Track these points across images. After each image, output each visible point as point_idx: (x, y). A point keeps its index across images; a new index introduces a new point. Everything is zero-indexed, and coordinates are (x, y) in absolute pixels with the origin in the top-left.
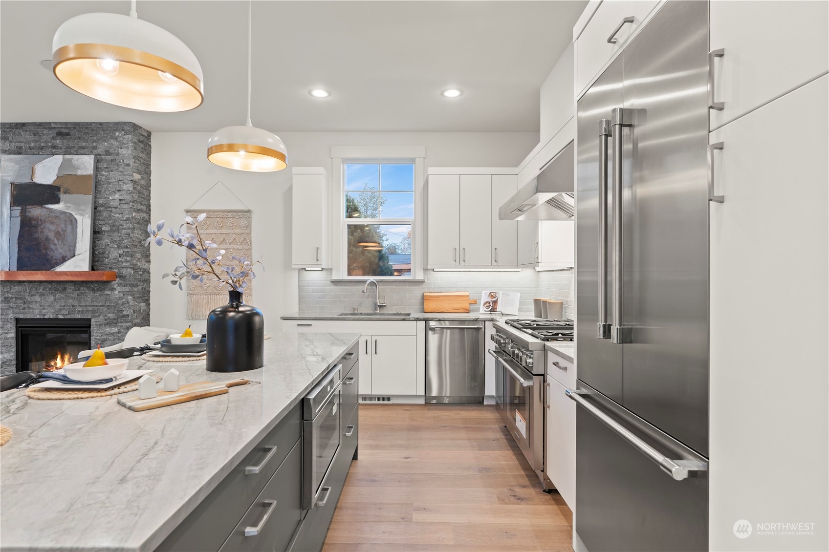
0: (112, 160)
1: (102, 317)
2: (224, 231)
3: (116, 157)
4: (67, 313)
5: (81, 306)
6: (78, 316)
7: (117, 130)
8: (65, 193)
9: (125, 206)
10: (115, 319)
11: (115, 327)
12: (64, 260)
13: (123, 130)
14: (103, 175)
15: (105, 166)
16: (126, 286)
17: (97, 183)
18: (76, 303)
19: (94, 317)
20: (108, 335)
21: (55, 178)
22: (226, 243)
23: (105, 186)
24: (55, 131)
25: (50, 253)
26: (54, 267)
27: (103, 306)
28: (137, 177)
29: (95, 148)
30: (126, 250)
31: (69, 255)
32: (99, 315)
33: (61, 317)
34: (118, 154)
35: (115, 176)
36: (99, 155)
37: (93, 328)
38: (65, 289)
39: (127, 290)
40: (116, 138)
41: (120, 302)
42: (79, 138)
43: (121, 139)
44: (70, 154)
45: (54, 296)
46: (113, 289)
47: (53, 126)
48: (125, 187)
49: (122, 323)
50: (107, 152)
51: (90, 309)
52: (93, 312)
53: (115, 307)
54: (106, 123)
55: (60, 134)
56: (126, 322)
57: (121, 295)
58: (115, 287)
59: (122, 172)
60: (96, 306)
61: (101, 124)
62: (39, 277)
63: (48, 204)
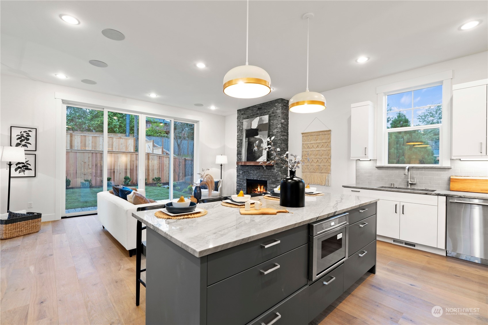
0: (275, 116)
1: (270, 180)
2: (318, 142)
3: (276, 114)
4: (260, 178)
5: (264, 175)
6: (263, 179)
7: (276, 103)
8: (260, 131)
9: (279, 134)
10: (275, 181)
11: (275, 185)
12: (259, 157)
13: (278, 102)
14: (271, 122)
15: (272, 118)
16: (278, 168)
17: (270, 126)
18: (263, 174)
19: (268, 180)
20: (272, 188)
21: (257, 126)
22: (319, 148)
23: (272, 127)
24: (257, 108)
25: (255, 155)
26: (256, 160)
27: (271, 176)
28: (283, 121)
29: (269, 112)
30: (279, 153)
31: (261, 155)
32: (270, 179)
33: (258, 179)
34: (276, 113)
35: (275, 122)
36: (270, 114)
37: (268, 184)
38: (260, 168)
39: (279, 169)
40: (275, 106)
41: (276, 174)
42: (264, 109)
43: (277, 106)
44: (262, 116)
45: (257, 171)
46: (274, 169)
47: (257, 106)
48: (278, 126)
49: (277, 183)
50: (273, 113)
51: (267, 177)
52: (268, 178)
53: (275, 176)
54: (273, 101)
55: (259, 109)
56: (278, 183)
57: (277, 171)
58: (275, 168)
59: (277, 120)
60: (269, 176)
61: (271, 101)
62: (252, 164)
63: (255, 136)
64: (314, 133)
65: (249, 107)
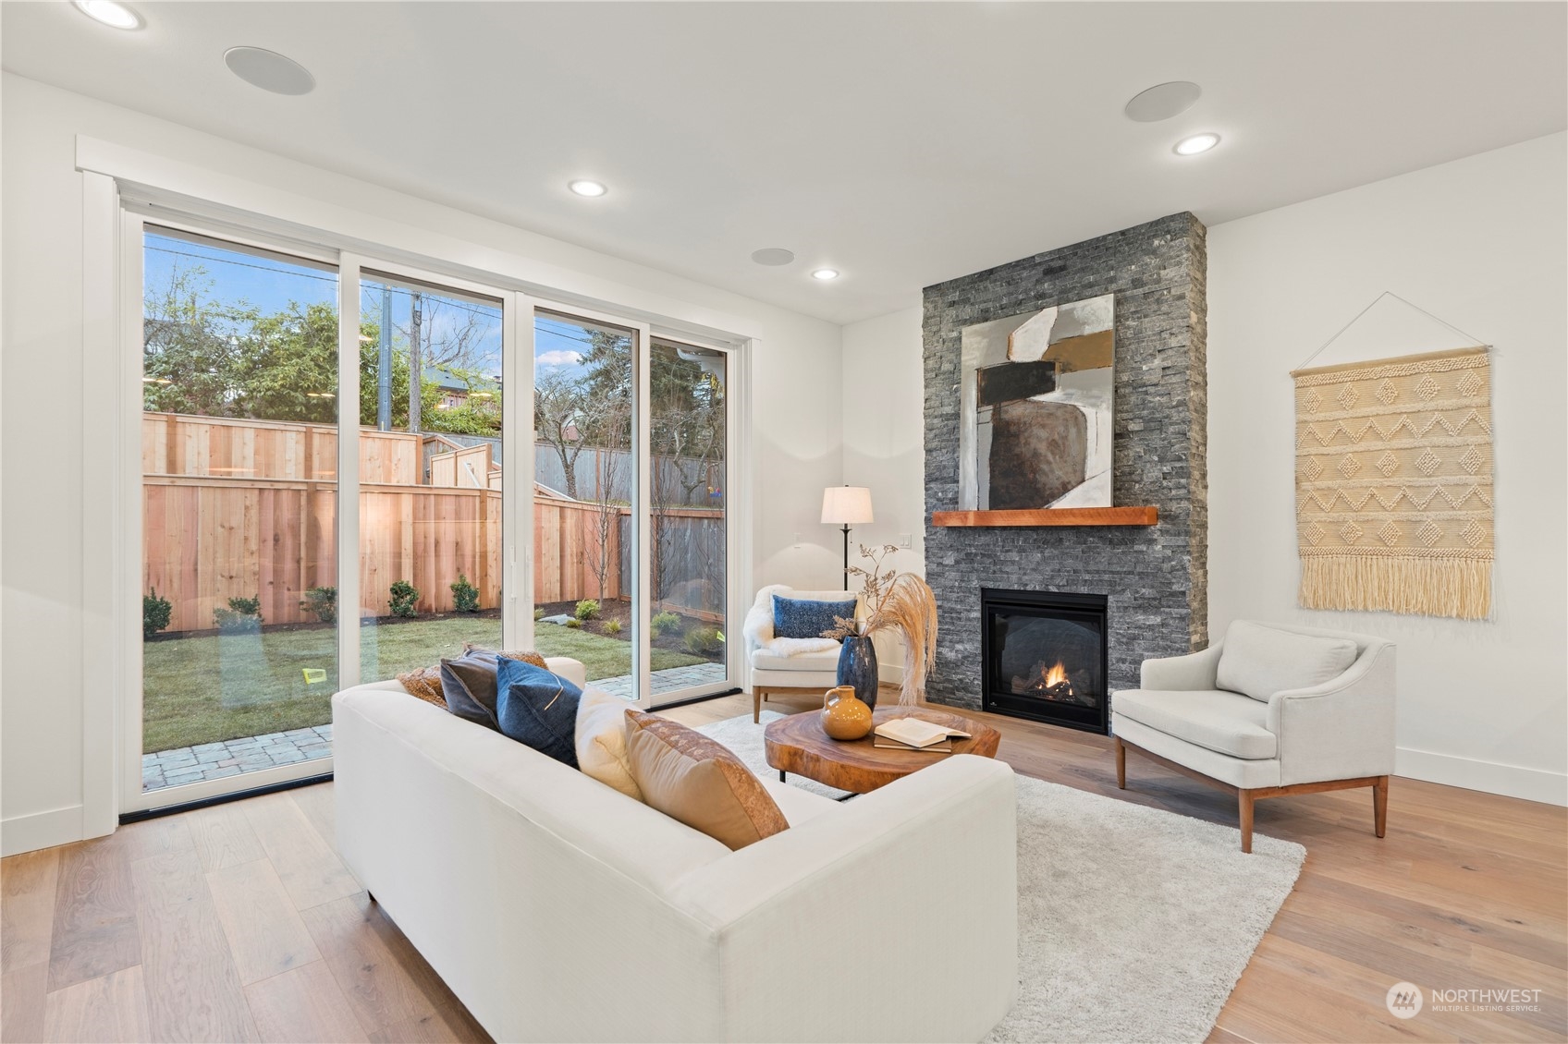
0: (1146, 296)
1: (1128, 594)
2: (1401, 407)
3: (1154, 287)
4: (1064, 582)
5: (1088, 572)
6: (1084, 590)
7: (1155, 236)
8: (1063, 371)
9: (1174, 379)
10: (1155, 599)
11: (1155, 614)
12: (1065, 488)
13: (1168, 232)
14: (1128, 328)
15: (1133, 309)
16: (1179, 535)
17: (1119, 343)
18: (1080, 566)
19: (1114, 592)
20: (1140, 628)
21: (1045, 348)
22: (1411, 435)
23: (1133, 347)
24: (1041, 269)
25: (1042, 479)
26: (1048, 502)
27: (1131, 573)
28: (1194, 317)
29: (1112, 280)
30: (1178, 465)
31: (1073, 479)
32: (1124, 590)
33: (1053, 589)
34: (1158, 281)
35: (1152, 324)
36: (1120, 291)
37: (1112, 612)
38: (1061, 540)
39: (1180, 543)
40: (1154, 252)
41: (1166, 566)
42: (1083, 270)
43: (1164, 250)
44: (1068, 301)
45: (1042, 552)
46: (1151, 542)
47: (1038, 260)
48: (1173, 342)
49: (1169, 607)
50: (1137, 283)
51: (1106, 577)
52: (1112, 584)
53: (1155, 575)
54: (1133, 228)
55: (1050, 272)
56: (1179, 607)
57: (1169, 552)
58: (1155, 536)
59: (1168, 314)
60: (1118, 573)
61: (1123, 233)
62: (1026, 518)
63: (1034, 395)
64: (1380, 369)
65: (991, 271)
